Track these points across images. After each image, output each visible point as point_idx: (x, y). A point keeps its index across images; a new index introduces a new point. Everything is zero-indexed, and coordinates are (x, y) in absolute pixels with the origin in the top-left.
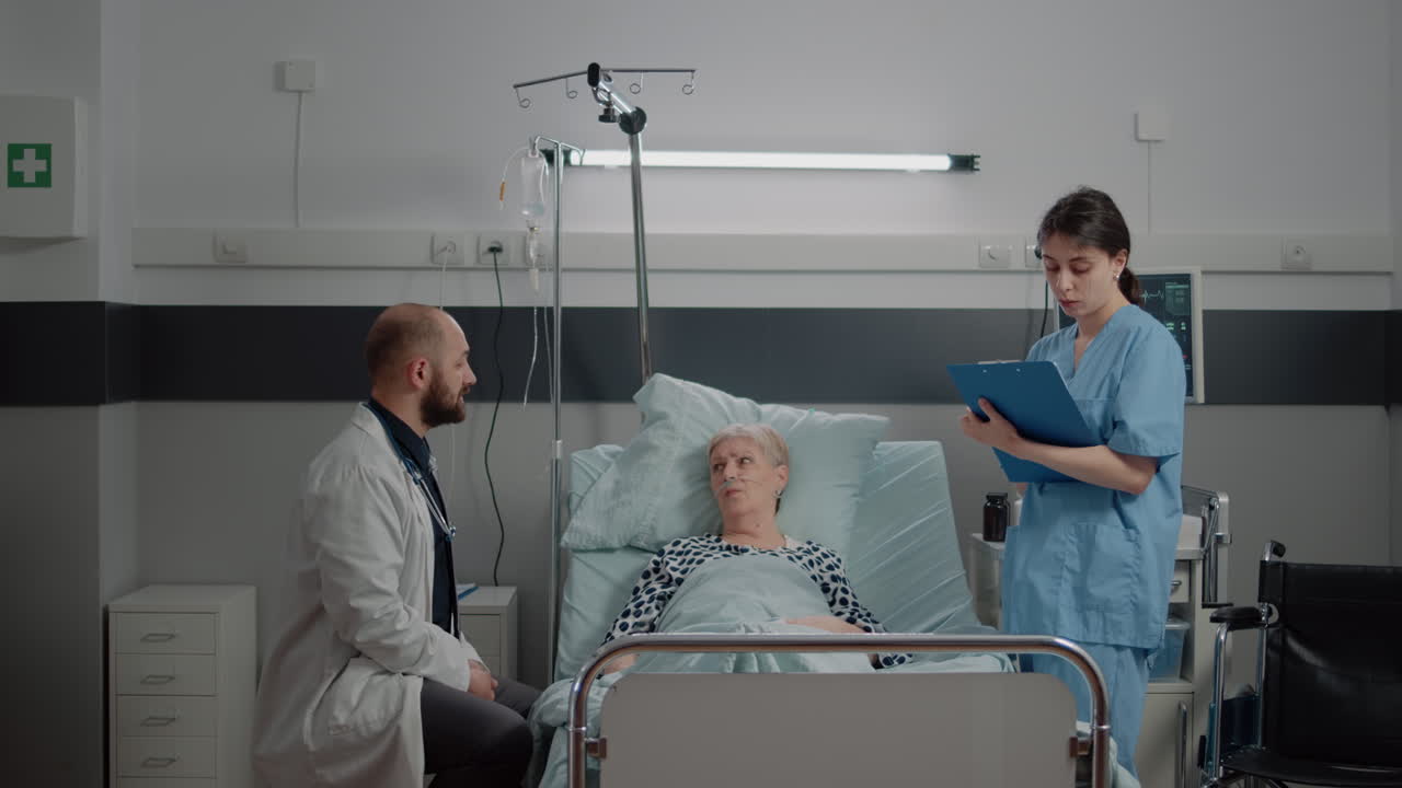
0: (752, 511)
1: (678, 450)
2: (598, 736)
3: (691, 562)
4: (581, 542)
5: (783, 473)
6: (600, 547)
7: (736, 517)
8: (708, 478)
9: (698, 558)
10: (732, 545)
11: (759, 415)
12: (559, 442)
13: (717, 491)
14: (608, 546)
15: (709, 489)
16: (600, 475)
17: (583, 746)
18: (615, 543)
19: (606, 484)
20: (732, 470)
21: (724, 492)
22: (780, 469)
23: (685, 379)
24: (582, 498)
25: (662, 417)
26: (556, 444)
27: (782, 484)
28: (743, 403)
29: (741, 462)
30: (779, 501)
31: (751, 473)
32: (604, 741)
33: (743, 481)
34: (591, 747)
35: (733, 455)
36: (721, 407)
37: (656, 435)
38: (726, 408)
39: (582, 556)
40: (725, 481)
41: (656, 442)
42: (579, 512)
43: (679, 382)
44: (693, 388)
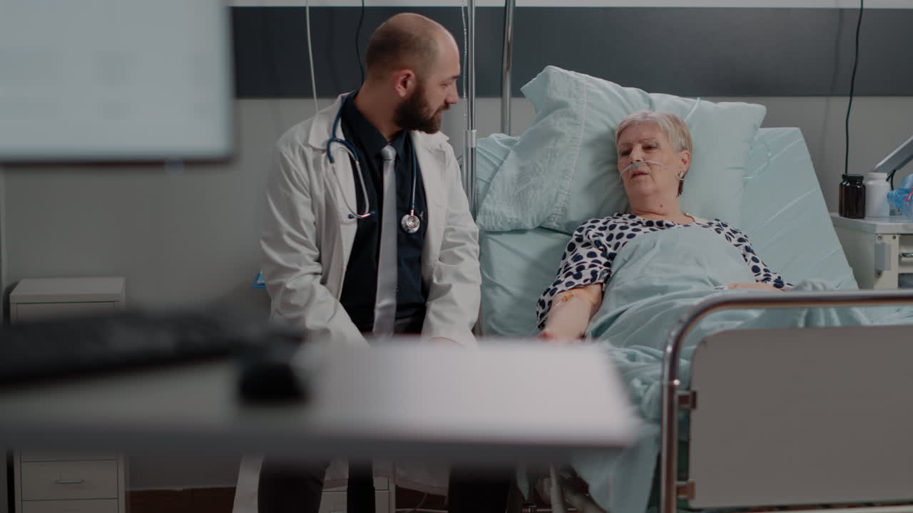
0: (657, 192)
1: (583, 136)
2: (688, 389)
3: (620, 236)
4: (496, 223)
5: (686, 157)
6: (514, 228)
7: (642, 197)
8: (615, 162)
9: (627, 232)
10: (655, 221)
11: (651, 102)
12: (474, 131)
13: (622, 172)
14: (522, 227)
15: (617, 171)
16: (501, 163)
17: (676, 398)
18: (529, 225)
19: (510, 169)
20: (637, 153)
21: (631, 172)
22: (684, 155)
23: (577, 71)
24: (488, 184)
25: (562, 105)
26: (472, 133)
27: (685, 168)
28: (632, 91)
29: (647, 148)
30: (681, 183)
31: (656, 157)
32: (694, 394)
33: (648, 164)
34: (683, 399)
35: (640, 142)
36: (616, 96)
37: (557, 122)
38: (619, 96)
39: (495, 237)
40: (632, 163)
41: (559, 129)
42: (488, 196)
43: (572, 74)
44: (586, 78)
